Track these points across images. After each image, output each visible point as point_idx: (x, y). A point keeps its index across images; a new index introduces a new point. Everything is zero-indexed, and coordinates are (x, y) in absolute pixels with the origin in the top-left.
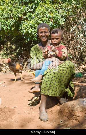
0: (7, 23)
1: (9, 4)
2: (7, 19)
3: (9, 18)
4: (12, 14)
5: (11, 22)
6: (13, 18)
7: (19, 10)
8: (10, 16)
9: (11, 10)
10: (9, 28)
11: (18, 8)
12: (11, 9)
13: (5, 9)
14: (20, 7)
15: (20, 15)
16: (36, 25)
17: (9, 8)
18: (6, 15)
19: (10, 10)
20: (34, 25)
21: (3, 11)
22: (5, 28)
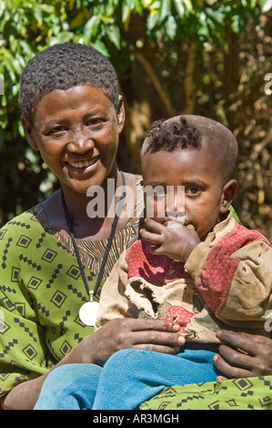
16: (45, 14)
20: (29, 14)
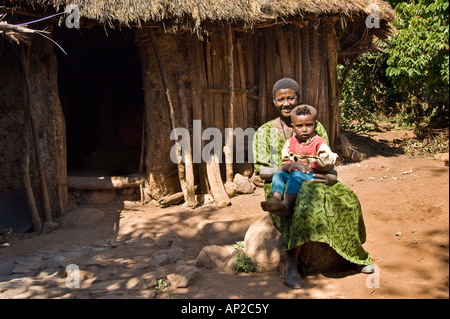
0: (415, 63)
1: (420, 26)
2: (415, 55)
3: (419, 54)
4: (424, 45)
5: (423, 60)
6: (426, 53)
7: (440, 35)
8: (422, 49)
9: (423, 38)
10: (419, 73)
11: (439, 31)
12: (423, 34)
13: (411, 36)
14: (441, 29)
15: (442, 46)
17: (419, 34)
18: (413, 49)
19: (421, 38)
21: (407, 40)
22: (410, 73)
